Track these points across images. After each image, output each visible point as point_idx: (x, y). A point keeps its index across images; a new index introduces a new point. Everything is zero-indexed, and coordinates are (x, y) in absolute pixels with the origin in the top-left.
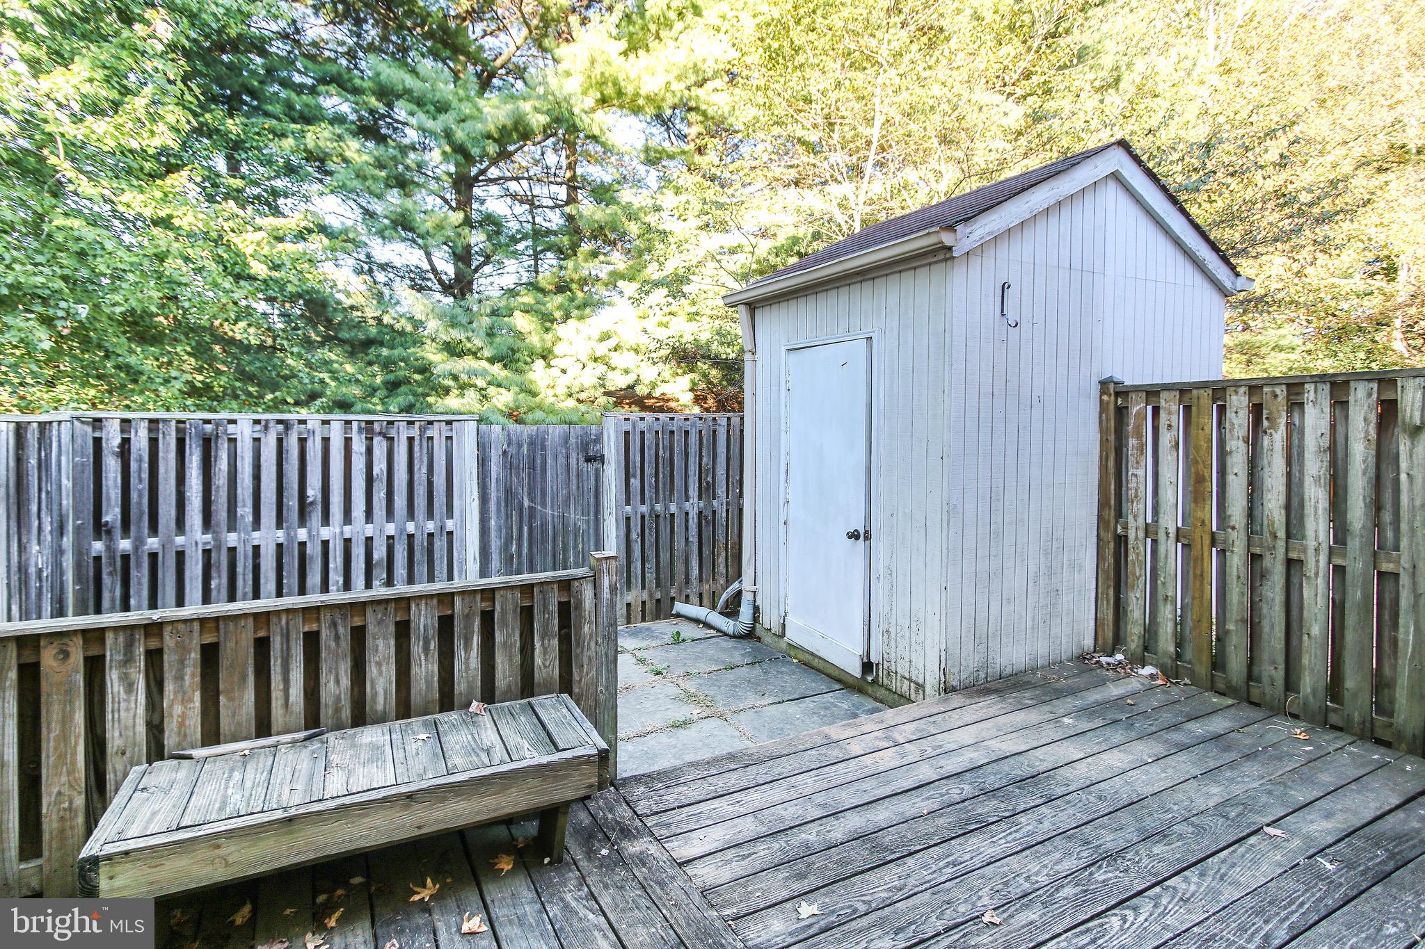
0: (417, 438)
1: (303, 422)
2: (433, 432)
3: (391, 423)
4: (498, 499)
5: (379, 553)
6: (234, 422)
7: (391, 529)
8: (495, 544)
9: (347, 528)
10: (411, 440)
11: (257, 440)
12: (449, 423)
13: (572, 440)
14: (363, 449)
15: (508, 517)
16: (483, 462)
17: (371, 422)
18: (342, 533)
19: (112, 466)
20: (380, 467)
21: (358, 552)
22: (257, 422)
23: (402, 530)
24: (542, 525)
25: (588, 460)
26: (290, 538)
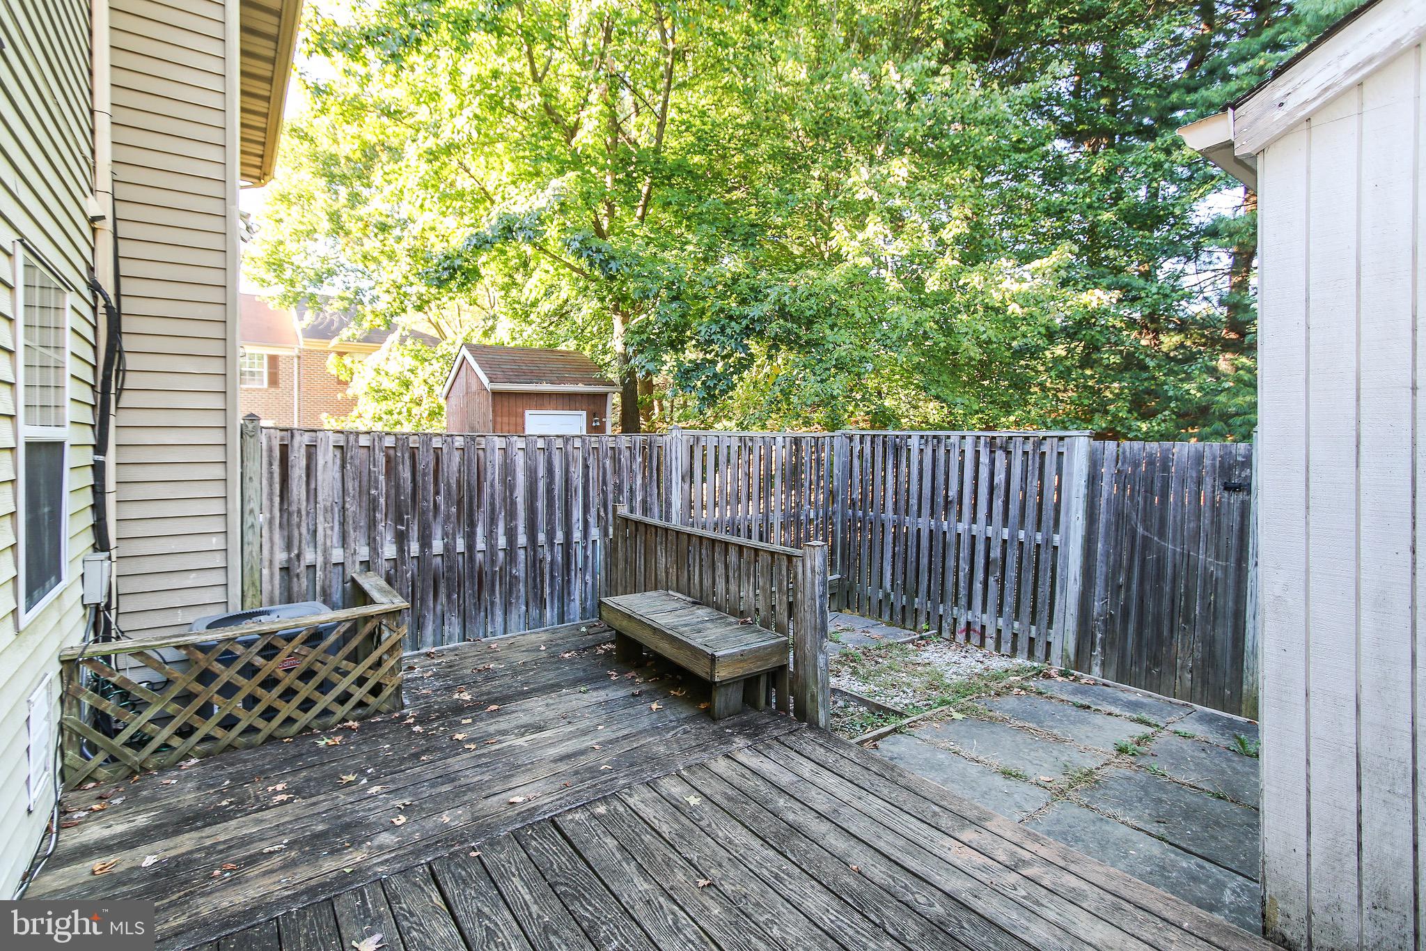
0: (1031, 453)
1: (949, 437)
2: (1046, 448)
3: (1010, 438)
4: (1108, 522)
5: (996, 553)
6: (910, 437)
7: (1006, 533)
8: (1101, 570)
9: (974, 526)
10: (1025, 453)
11: (922, 450)
12: (1061, 438)
13: (1207, 462)
14: (987, 461)
15: (1118, 543)
16: (1093, 480)
17: (994, 438)
18: (970, 530)
19: (856, 462)
20: (1000, 478)
21: (980, 547)
22: (922, 437)
23: (1013, 536)
24: (1158, 559)
25: (1229, 488)
26: (939, 527)
